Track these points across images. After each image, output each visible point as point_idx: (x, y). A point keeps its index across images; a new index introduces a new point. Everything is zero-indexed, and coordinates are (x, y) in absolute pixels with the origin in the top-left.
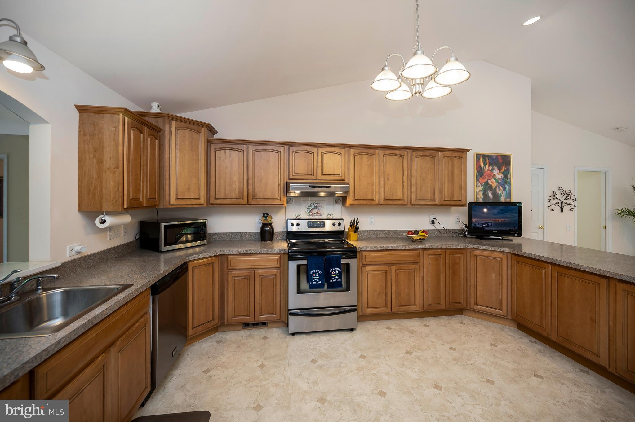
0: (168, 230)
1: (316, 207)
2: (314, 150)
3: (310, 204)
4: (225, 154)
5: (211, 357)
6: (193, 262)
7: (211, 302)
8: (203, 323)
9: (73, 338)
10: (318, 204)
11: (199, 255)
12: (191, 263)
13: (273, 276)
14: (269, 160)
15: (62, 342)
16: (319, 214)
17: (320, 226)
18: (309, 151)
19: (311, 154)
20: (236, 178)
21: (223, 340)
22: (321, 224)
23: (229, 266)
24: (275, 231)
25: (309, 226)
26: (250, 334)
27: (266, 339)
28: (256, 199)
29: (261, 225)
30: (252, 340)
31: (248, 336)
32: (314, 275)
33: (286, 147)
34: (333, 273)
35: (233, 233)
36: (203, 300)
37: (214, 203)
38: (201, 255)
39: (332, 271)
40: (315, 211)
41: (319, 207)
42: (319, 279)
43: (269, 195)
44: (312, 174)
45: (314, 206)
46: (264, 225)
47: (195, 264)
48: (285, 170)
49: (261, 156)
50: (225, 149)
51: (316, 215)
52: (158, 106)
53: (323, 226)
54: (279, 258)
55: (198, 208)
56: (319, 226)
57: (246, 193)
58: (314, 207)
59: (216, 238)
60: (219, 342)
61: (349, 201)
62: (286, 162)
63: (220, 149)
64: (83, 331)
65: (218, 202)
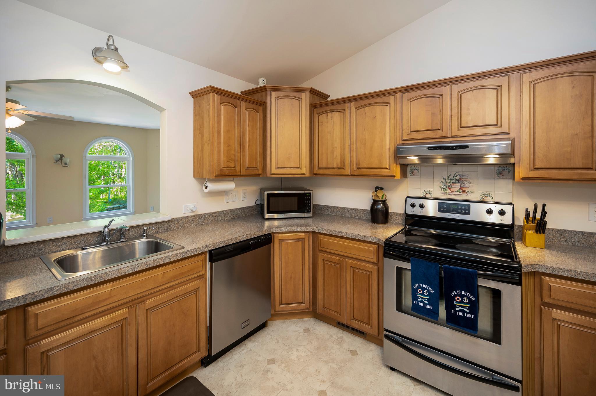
0: (271, 199)
1: (459, 181)
2: (445, 90)
3: (448, 177)
4: (327, 118)
5: (286, 346)
6: (280, 235)
7: (301, 283)
8: (291, 303)
9: (71, 288)
10: (463, 176)
11: (286, 228)
12: (277, 235)
13: (368, 273)
14: (375, 117)
15: (55, 290)
16: (464, 192)
17: (462, 211)
18: (434, 94)
19: (439, 97)
20: (337, 144)
21: (311, 330)
22: (463, 209)
23: (319, 246)
24: (390, 211)
25: (440, 210)
26: (341, 338)
27: (355, 355)
28: (360, 168)
29: (372, 201)
30: (338, 347)
31: (338, 338)
32: (420, 291)
33: (398, 95)
34: (458, 299)
35: (344, 208)
36: (291, 277)
37: (318, 173)
38: (288, 228)
39: (455, 296)
40: (457, 187)
41: (465, 182)
42: (428, 300)
43: (375, 163)
44: (440, 130)
45: (456, 179)
46: (375, 202)
47: (282, 236)
48: (398, 128)
49: (366, 114)
50: (327, 112)
51: (458, 193)
52: (264, 81)
53: (468, 212)
54: (376, 250)
55: (302, 179)
56: (460, 211)
57: (348, 161)
58: (454, 181)
59: (328, 211)
60: (306, 330)
61: (520, 172)
62: (398, 117)
63: (323, 113)
64: (87, 284)
65: (321, 172)
